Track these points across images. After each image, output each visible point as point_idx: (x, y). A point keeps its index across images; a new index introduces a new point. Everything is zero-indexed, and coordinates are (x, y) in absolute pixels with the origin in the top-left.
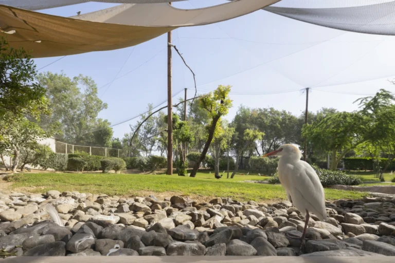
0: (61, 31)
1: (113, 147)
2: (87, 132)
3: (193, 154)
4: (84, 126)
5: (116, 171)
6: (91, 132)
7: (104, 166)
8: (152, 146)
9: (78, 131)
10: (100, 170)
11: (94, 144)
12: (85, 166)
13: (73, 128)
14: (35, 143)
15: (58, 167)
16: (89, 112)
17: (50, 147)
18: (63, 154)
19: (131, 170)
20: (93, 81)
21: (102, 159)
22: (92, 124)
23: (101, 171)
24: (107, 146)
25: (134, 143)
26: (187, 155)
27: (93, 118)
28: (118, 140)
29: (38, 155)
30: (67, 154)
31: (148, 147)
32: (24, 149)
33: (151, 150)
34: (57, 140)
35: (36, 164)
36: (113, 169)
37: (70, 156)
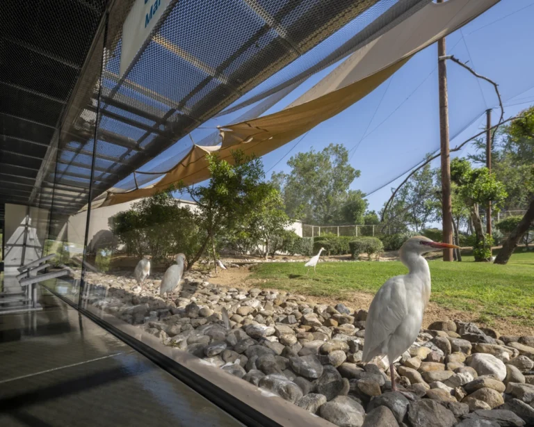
0: (285, 121)
1: (366, 223)
2: (335, 209)
3: (513, 219)
4: (332, 203)
5: (369, 254)
6: (340, 208)
7: (354, 249)
8: (427, 215)
9: (326, 210)
10: (349, 253)
11: (343, 222)
12: (332, 249)
13: (321, 207)
14: (282, 230)
15: (304, 252)
16: (338, 185)
17: (296, 232)
18: (308, 238)
19: (392, 252)
20: (344, 149)
21: (351, 239)
22: (342, 199)
23: (350, 255)
24: (358, 224)
25: (397, 213)
26: (499, 221)
27: (342, 191)
28: (373, 213)
29: (285, 242)
30: (312, 238)
31: (421, 217)
32: (274, 236)
33: (425, 220)
34: (303, 223)
35: (284, 250)
36: (365, 252)
37: (316, 239)
